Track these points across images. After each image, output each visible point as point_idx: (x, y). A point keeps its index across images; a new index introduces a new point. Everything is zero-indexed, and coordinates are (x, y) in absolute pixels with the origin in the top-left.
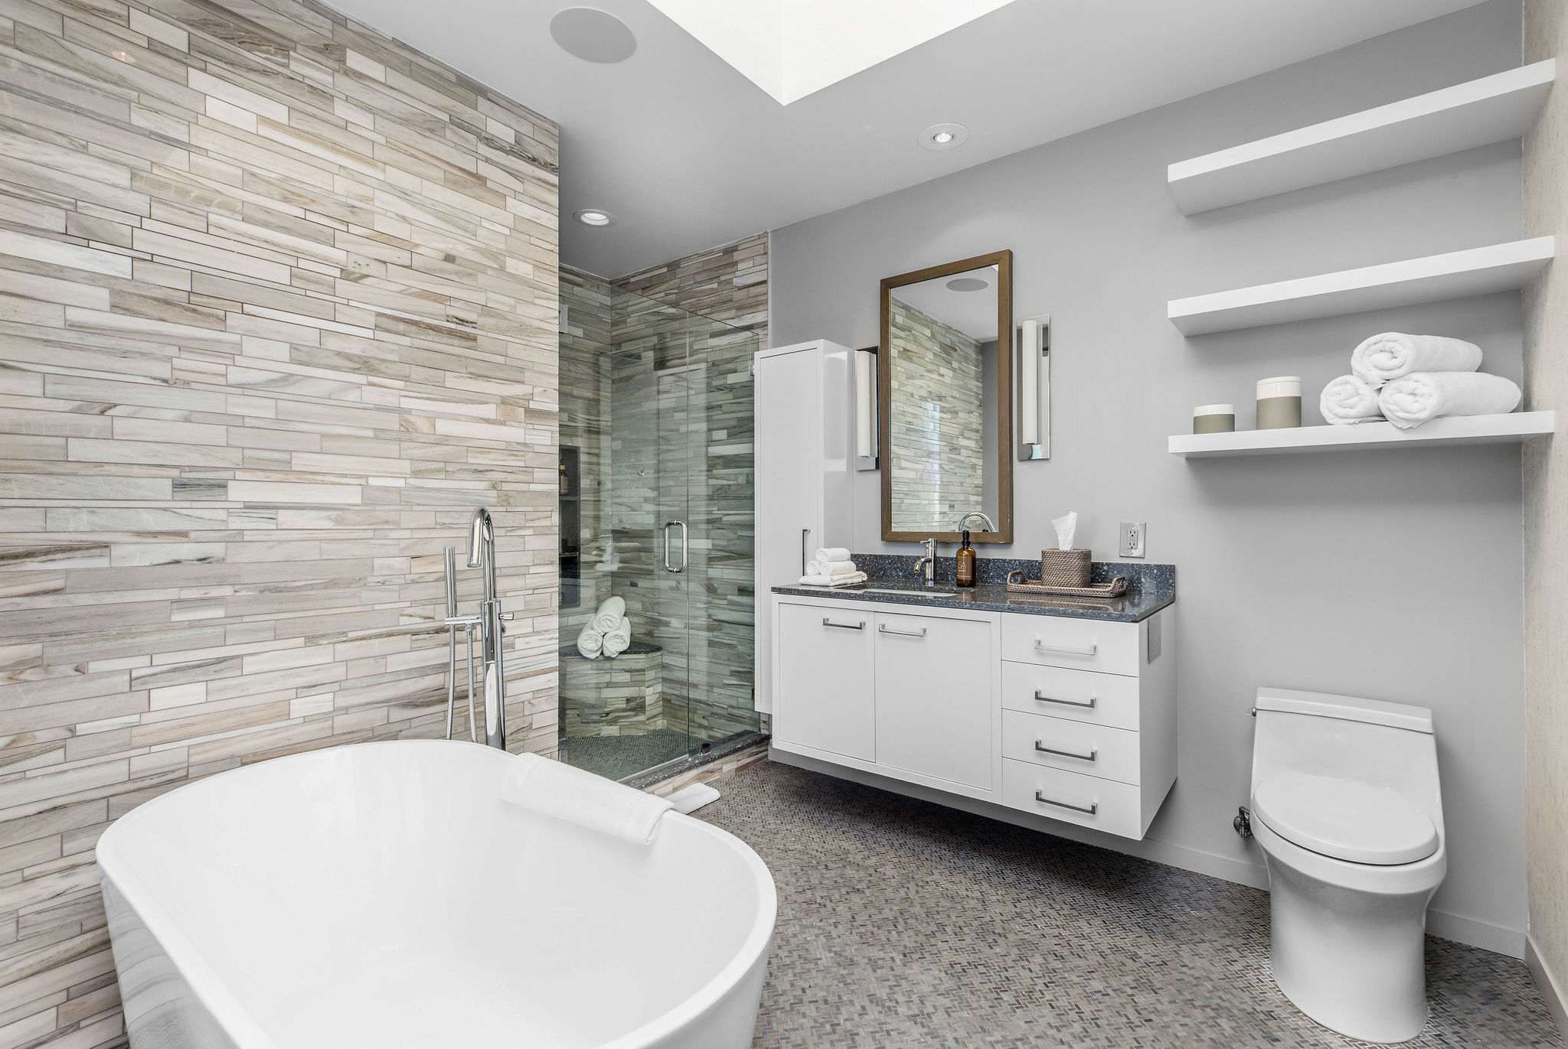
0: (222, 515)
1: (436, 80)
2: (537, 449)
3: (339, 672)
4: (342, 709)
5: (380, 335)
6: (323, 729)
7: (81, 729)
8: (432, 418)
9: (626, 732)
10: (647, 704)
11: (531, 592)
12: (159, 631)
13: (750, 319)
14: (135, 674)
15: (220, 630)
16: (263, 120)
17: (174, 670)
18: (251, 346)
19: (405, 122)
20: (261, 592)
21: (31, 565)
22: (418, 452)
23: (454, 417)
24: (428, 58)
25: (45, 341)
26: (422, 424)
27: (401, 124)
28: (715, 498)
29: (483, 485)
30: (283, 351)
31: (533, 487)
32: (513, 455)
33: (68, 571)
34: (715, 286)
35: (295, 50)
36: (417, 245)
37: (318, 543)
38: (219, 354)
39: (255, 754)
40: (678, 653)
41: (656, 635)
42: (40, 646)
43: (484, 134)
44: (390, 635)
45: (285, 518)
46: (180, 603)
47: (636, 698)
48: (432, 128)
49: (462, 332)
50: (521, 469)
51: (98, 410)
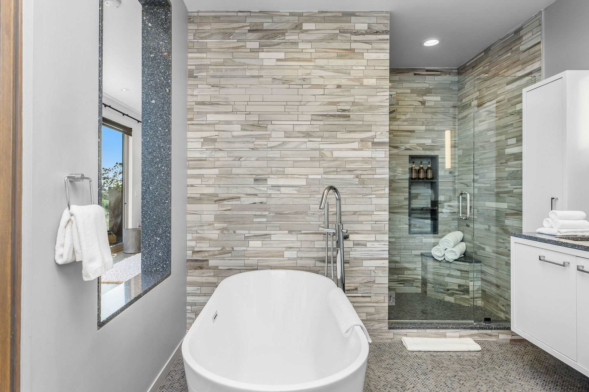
0: (266, 189)
1: (334, 19)
2: (377, 159)
3: (298, 244)
4: (299, 257)
5: (313, 122)
6: (293, 263)
7: (235, 249)
8: (332, 151)
9: (458, 302)
10: (470, 290)
11: (375, 223)
12: (251, 223)
13: (530, 68)
14: (246, 235)
15: (265, 225)
16: (278, 60)
17: (254, 236)
18: (274, 134)
19: (322, 40)
20: (276, 214)
21: (225, 202)
22: (326, 165)
23: (340, 150)
24: (331, 12)
25: (228, 142)
26: (328, 154)
27: (321, 42)
28: (509, 179)
29: (352, 176)
30: (282, 134)
31: (375, 176)
32: (366, 163)
33: (232, 205)
34: (509, 54)
35: (287, 32)
36: (326, 85)
37: (292, 198)
38: (265, 138)
39: (274, 267)
40: (489, 266)
41: (478, 254)
42: (227, 224)
43: (354, 31)
44: (316, 234)
45: (283, 190)
46: (256, 216)
47: (464, 285)
48: (332, 38)
49: (344, 115)
50: (370, 169)
51: (238, 160)
